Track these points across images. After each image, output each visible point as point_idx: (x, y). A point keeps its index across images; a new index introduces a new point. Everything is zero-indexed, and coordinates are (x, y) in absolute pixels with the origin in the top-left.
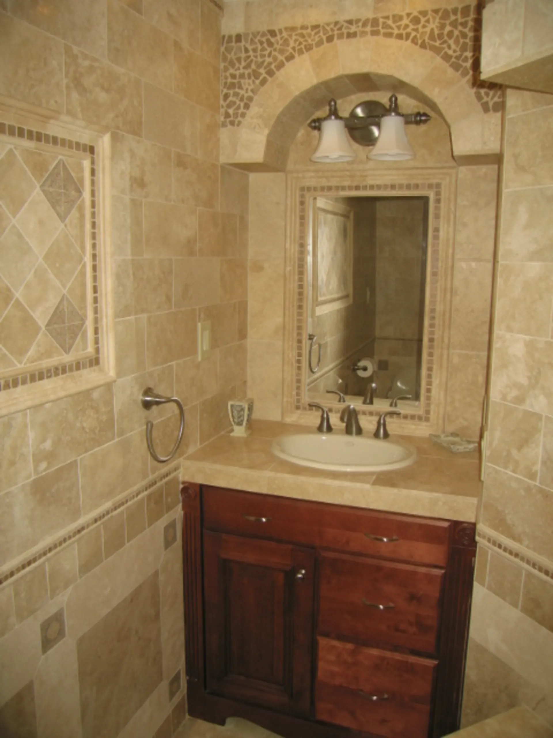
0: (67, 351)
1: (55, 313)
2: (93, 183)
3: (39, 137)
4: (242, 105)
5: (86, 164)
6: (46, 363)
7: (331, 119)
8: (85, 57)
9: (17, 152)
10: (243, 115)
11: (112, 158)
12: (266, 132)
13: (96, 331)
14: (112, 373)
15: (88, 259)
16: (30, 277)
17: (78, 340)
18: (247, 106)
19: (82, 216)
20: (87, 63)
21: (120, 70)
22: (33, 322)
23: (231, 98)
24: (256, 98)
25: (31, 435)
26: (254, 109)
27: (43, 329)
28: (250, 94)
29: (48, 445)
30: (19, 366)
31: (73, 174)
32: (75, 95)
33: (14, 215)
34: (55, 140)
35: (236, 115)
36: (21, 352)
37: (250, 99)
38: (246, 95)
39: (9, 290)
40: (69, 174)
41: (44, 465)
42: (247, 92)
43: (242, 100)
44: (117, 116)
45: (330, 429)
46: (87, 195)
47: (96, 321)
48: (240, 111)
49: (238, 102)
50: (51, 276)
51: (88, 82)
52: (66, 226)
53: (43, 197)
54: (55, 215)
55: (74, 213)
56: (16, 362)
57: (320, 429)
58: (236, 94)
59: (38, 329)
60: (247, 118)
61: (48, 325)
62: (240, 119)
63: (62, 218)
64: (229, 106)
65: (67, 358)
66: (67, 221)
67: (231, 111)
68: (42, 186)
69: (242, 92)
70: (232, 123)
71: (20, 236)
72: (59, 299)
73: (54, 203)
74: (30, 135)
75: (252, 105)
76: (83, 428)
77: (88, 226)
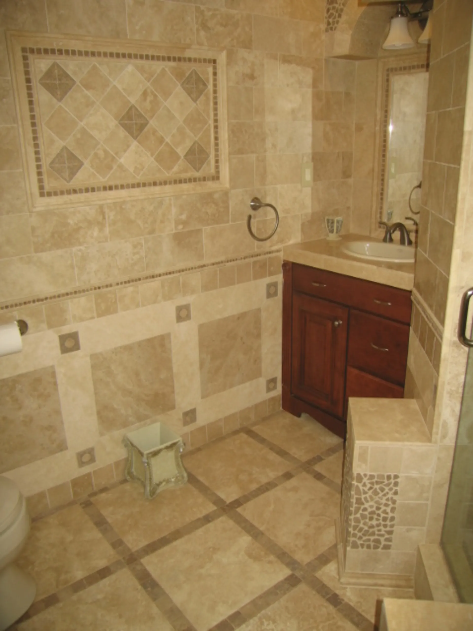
0: (198, 170)
1: (190, 150)
2: (215, 80)
3: (180, 59)
4: (337, 14)
5: (210, 70)
6: (184, 176)
7: (397, 16)
8: (209, 10)
9: (167, 69)
10: (338, 22)
11: (228, 64)
12: (351, 32)
13: (217, 161)
14: (227, 185)
15: (211, 122)
16: (174, 131)
17: (205, 165)
18: (340, 16)
19: (208, 98)
20: (210, 13)
21: (233, 12)
22: (177, 153)
23: (331, 11)
24: (345, 9)
25: (174, 210)
26: (344, 18)
27: (182, 158)
28: (342, 6)
29: (184, 217)
30: (167, 175)
31: (201, 76)
32: (202, 33)
33: (165, 100)
34: (190, 60)
35: (334, 22)
36: (169, 168)
37: (342, 10)
38: (339, 8)
39: (162, 138)
40: (199, 77)
41: (181, 227)
42: (340, 5)
43: (337, 12)
44: (232, 40)
45: (391, 240)
46: (210, 87)
47: (217, 156)
48: (336, 20)
49: (335, 13)
50: (188, 131)
51: (210, 24)
52: (197, 104)
53: (182, 89)
54: (191, 99)
55: (202, 98)
56: (166, 173)
57: (385, 240)
58: (334, 8)
59: (178, 158)
60: (340, 24)
61: (186, 155)
62: (336, 25)
63: (195, 100)
64: (330, 17)
65: (197, 174)
66: (198, 102)
67: (331, 20)
68: (182, 85)
69: (337, 6)
70: (331, 29)
71: (169, 111)
72: (192, 143)
73: (189, 93)
74: (174, 59)
75: (342, 14)
76: (207, 213)
77: (212, 104)
